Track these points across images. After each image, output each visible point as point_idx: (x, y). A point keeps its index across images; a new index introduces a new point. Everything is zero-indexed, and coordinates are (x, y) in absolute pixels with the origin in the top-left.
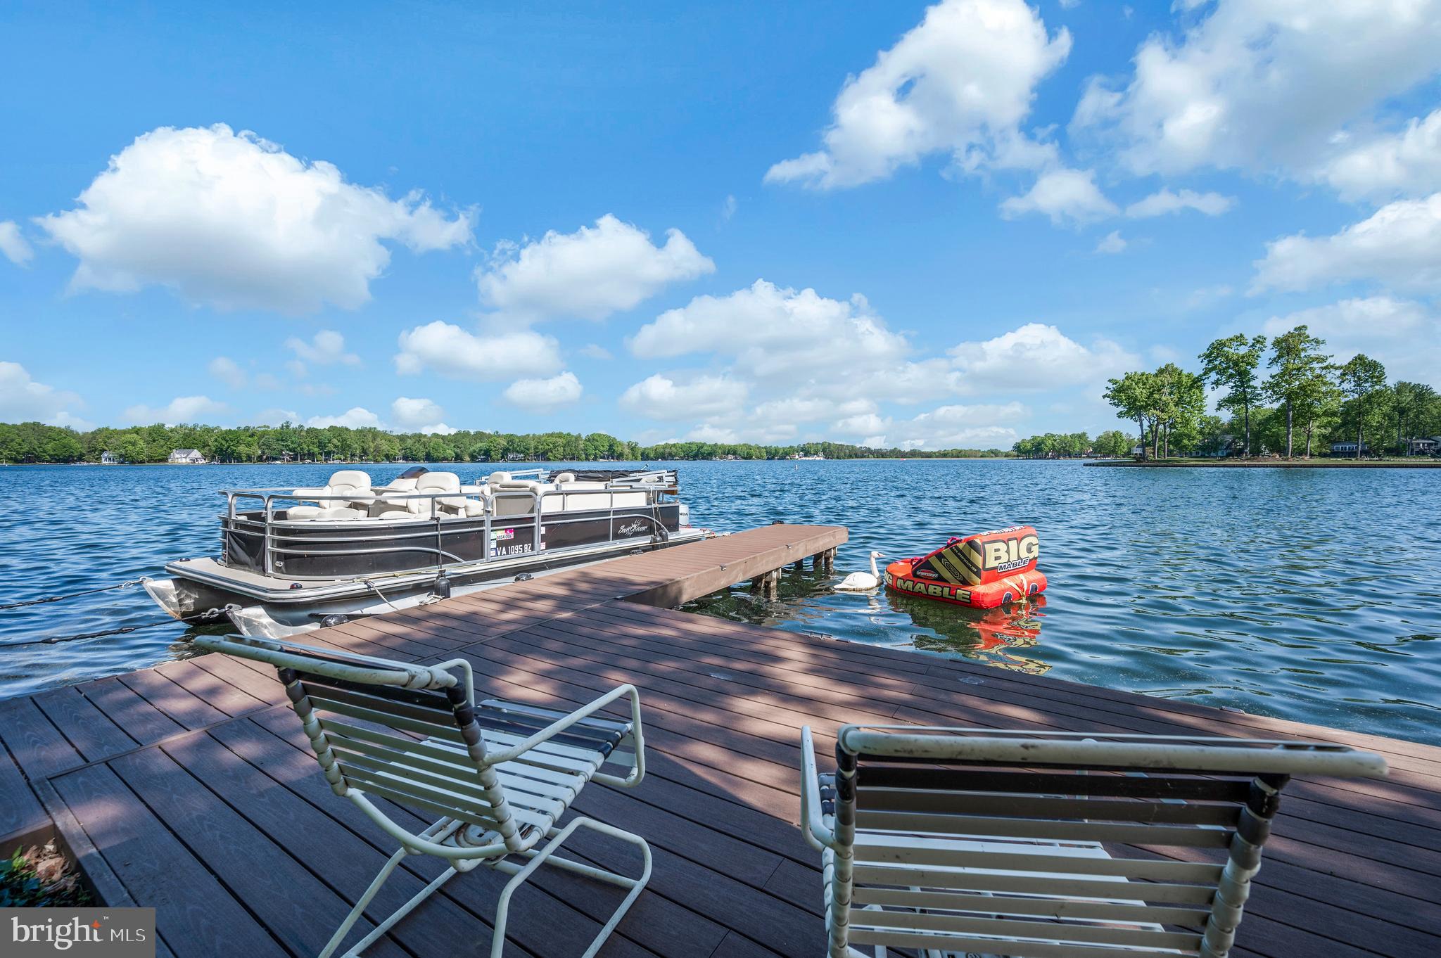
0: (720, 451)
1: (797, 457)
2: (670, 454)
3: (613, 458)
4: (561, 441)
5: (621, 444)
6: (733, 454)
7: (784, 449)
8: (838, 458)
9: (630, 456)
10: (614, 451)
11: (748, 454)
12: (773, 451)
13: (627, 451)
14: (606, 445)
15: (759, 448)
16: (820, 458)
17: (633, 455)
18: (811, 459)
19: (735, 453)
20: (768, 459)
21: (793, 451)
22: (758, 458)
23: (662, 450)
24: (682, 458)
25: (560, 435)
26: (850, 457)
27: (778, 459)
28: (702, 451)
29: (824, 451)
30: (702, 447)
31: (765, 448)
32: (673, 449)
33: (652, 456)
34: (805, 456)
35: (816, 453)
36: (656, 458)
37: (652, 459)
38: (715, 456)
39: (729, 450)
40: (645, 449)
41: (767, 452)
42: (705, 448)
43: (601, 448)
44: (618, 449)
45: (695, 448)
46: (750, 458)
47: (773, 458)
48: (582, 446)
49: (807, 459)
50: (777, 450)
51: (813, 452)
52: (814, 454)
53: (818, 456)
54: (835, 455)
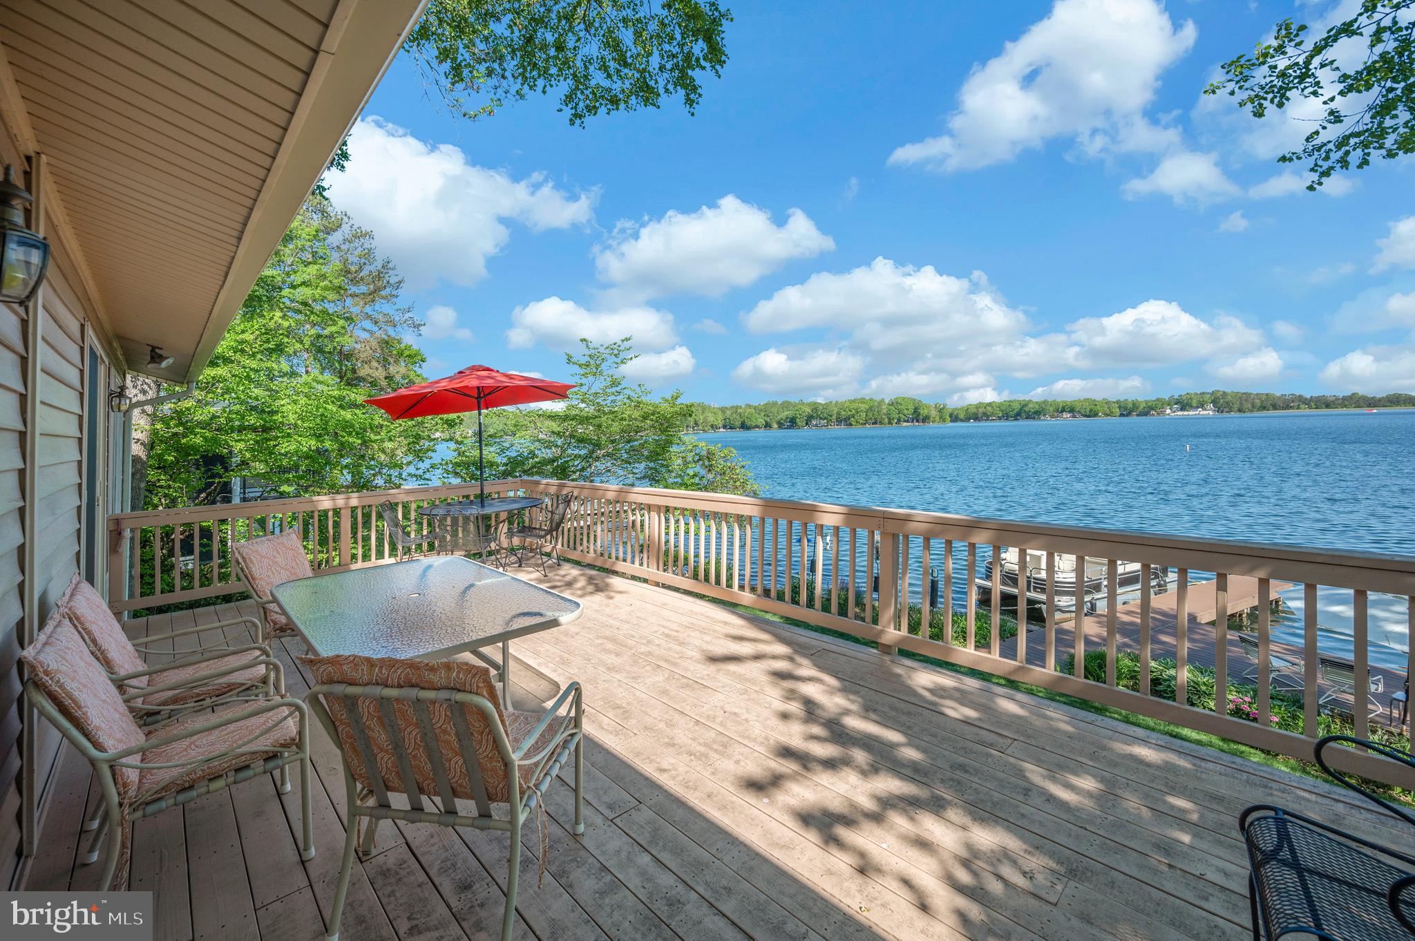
0: (1051, 409)
1: (1168, 411)
2: (985, 414)
3: (918, 421)
4: (863, 407)
5: (928, 407)
6: (1070, 412)
7: (1146, 402)
8: (1240, 411)
9: (938, 418)
10: (919, 414)
11: (1091, 410)
12: (1130, 406)
13: (934, 413)
14: (911, 408)
15: (1108, 403)
16: (1209, 412)
17: (941, 417)
18: (1191, 413)
19: (1072, 410)
20: (1122, 415)
21: (1163, 404)
22: (1107, 415)
23: (975, 410)
24: (1000, 418)
25: (862, 401)
26: (1264, 408)
27: (1138, 415)
28: (1027, 409)
29: (1214, 402)
30: (1026, 405)
31: (1118, 402)
32: (988, 408)
33: (962, 416)
34: (1182, 409)
35: (1201, 405)
36: (967, 419)
37: (962, 420)
38: (1044, 415)
39: (1063, 407)
40: (954, 409)
41: (1120, 407)
42: (1031, 405)
43: (906, 412)
44: (924, 412)
45: (1017, 407)
46: (1096, 415)
47: (1129, 415)
48: (885, 411)
49: (1186, 413)
50: (1135, 405)
51: (1194, 404)
52: (1198, 407)
53: (1205, 410)
54: (1236, 407)
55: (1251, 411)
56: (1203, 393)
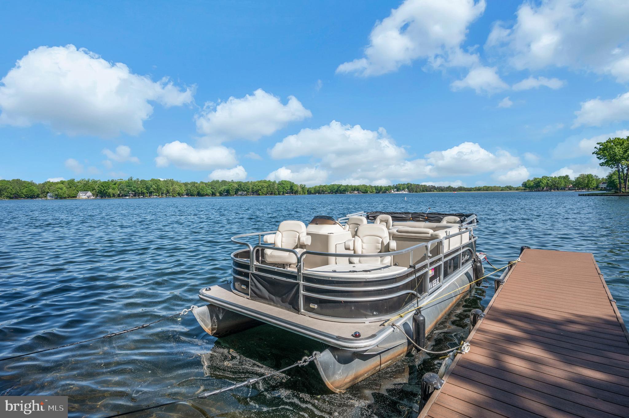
51: (401, 189)
52: (402, 190)
53: (405, 191)
54: (415, 190)
55: (420, 192)
56: (404, 184)
